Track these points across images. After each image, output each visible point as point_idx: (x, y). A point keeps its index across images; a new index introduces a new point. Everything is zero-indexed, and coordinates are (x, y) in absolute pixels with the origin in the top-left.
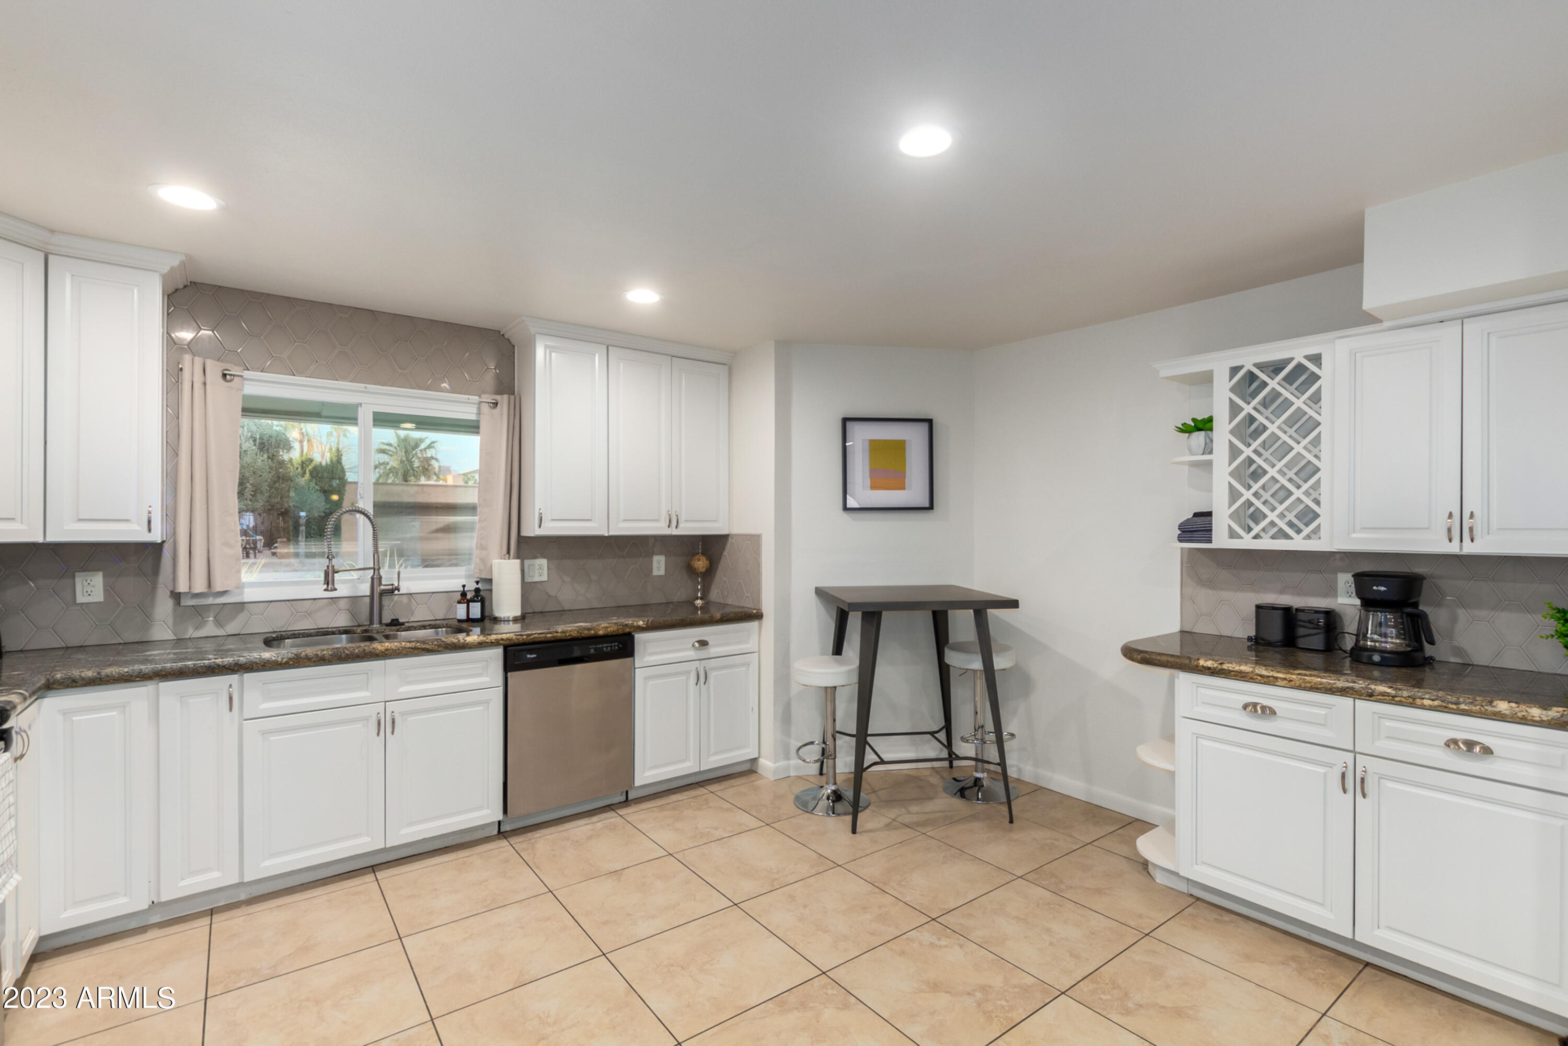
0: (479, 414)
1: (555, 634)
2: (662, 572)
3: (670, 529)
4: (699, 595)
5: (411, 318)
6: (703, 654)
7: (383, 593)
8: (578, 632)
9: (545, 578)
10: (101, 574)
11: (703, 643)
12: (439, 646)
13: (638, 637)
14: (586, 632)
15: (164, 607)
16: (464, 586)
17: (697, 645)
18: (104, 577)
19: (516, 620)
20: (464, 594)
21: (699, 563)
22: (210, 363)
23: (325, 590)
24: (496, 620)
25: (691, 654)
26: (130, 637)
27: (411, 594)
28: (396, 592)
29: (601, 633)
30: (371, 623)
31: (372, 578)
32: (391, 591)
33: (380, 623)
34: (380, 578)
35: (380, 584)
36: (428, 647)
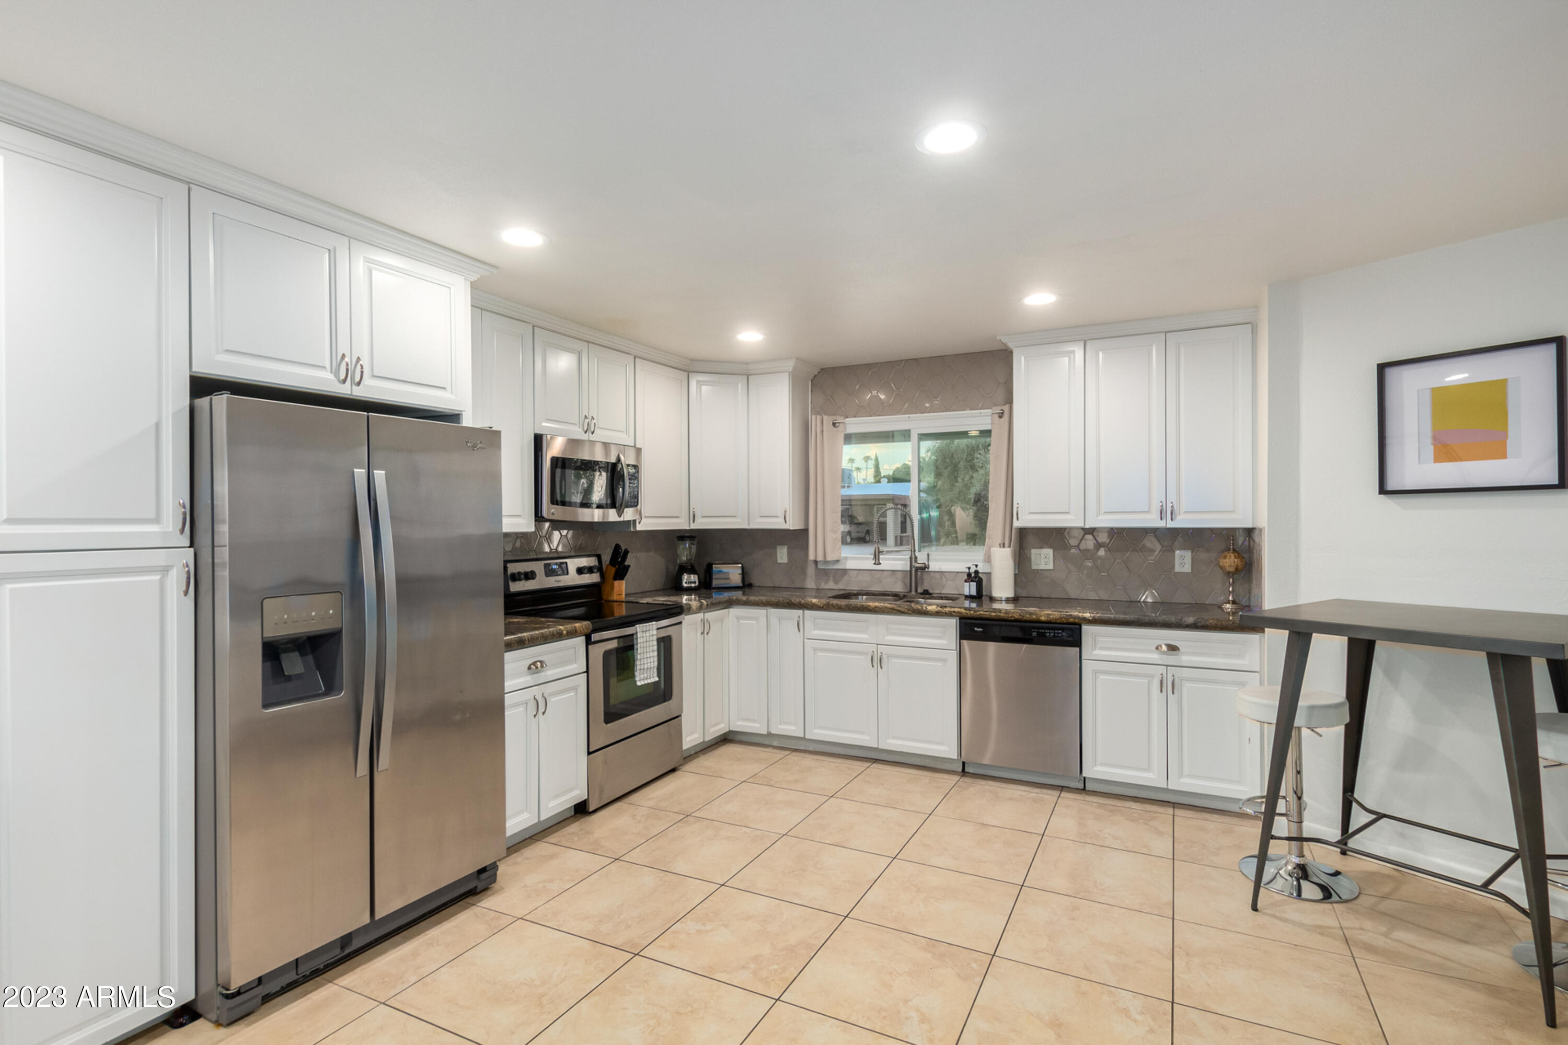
0: (992, 424)
1: (999, 614)
2: (1187, 568)
3: (1164, 521)
4: (1231, 598)
5: (941, 357)
6: (1172, 659)
7: (917, 569)
8: (1020, 615)
9: (1051, 566)
10: (786, 547)
11: (1173, 648)
12: (909, 610)
13: (1085, 628)
14: (1028, 616)
15: (811, 570)
16: (969, 568)
17: (1164, 648)
18: (788, 549)
19: (1008, 600)
20: (969, 575)
21: (1224, 560)
22: (825, 417)
23: (875, 564)
24: (992, 599)
25: (1155, 657)
26: (798, 585)
27: (942, 572)
28: (927, 570)
29: (1043, 618)
30: (911, 591)
31: (911, 558)
32: (924, 568)
33: (916, 591)
34: (916, 558)
35: (916, 561)
36: (901, 609)
